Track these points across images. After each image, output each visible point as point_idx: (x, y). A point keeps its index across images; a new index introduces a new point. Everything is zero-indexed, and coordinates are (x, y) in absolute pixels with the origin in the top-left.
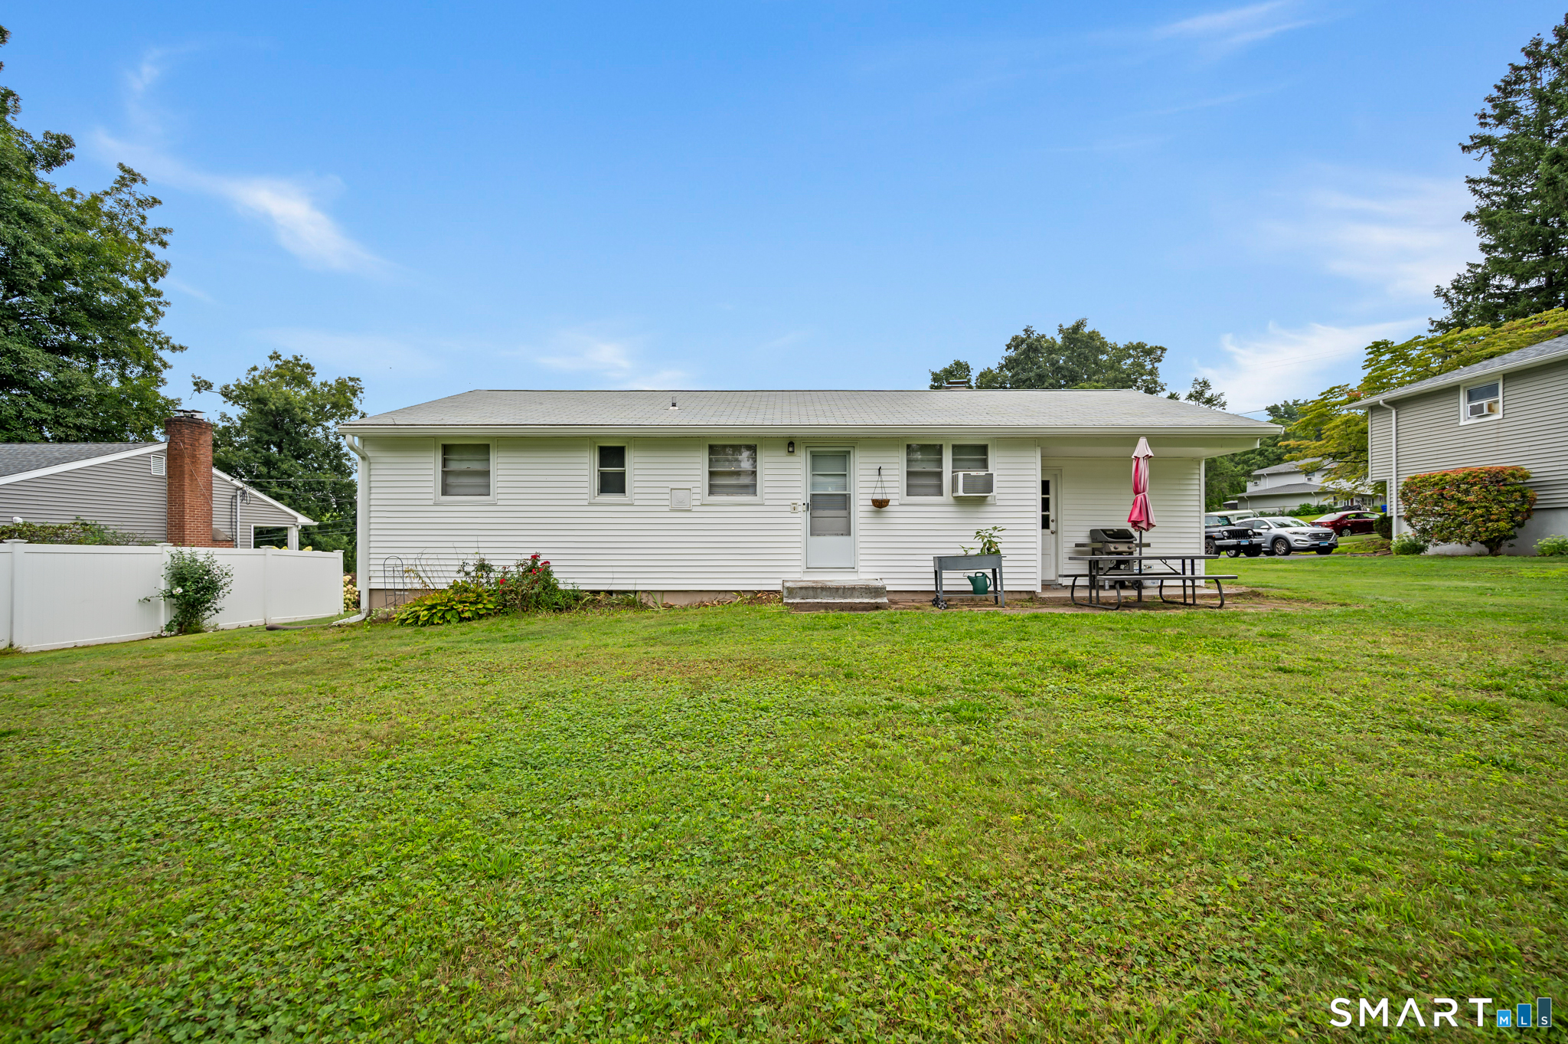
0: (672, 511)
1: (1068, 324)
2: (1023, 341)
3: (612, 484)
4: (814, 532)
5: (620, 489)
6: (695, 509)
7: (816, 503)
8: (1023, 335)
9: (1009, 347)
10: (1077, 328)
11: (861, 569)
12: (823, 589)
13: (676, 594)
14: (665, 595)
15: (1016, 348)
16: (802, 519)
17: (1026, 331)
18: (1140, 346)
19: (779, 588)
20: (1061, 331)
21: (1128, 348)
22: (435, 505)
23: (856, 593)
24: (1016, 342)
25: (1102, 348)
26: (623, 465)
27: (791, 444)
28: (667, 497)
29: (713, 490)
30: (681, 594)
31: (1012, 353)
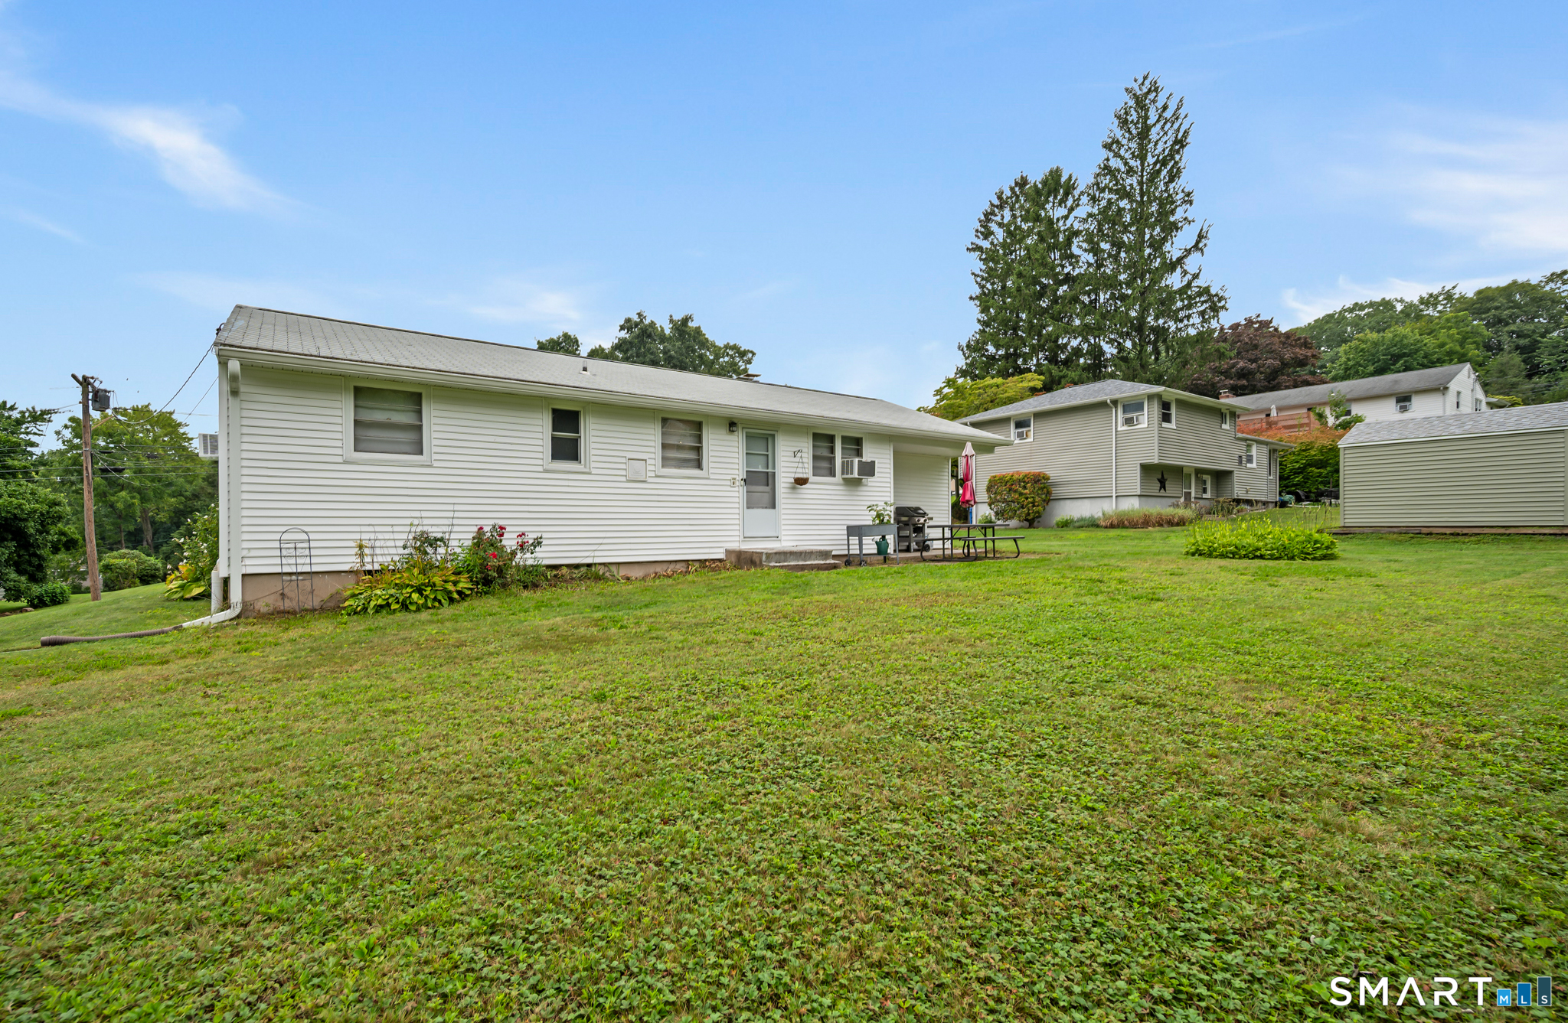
0: (628, 481)
1: (678, 317)
2: (637, 325)
3: (566, 450)
4: (750, 505)
5: (574, 456)
6: (650, 480)
7: (750, 479)
8: (636, 318)
9: (622, 328)
10: (686, 320)
11: (783, 538)
12: (791, 553)
13: (631, 566)
14: (621, 567)
15: (630, 329)
16: (739, 493)
17: (639, 315)
18: (735, 348)
19: (722, 556)
20: (671, 321)
21: (727, 347)
22: (345, 462)
23: (813, 557)
24: (628, 325)
25: (705, 343)
26: (577, 431)
27: (732, 425)
28: (624, 466)
29: (666, 461)
30: (636, 566)
31: (624, 334)
